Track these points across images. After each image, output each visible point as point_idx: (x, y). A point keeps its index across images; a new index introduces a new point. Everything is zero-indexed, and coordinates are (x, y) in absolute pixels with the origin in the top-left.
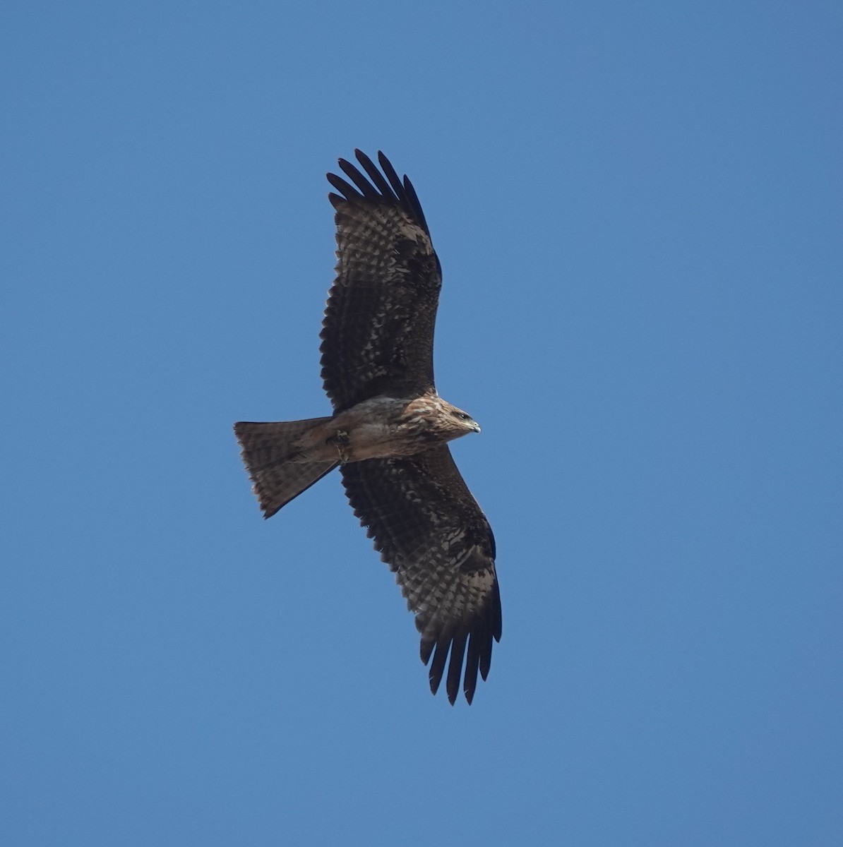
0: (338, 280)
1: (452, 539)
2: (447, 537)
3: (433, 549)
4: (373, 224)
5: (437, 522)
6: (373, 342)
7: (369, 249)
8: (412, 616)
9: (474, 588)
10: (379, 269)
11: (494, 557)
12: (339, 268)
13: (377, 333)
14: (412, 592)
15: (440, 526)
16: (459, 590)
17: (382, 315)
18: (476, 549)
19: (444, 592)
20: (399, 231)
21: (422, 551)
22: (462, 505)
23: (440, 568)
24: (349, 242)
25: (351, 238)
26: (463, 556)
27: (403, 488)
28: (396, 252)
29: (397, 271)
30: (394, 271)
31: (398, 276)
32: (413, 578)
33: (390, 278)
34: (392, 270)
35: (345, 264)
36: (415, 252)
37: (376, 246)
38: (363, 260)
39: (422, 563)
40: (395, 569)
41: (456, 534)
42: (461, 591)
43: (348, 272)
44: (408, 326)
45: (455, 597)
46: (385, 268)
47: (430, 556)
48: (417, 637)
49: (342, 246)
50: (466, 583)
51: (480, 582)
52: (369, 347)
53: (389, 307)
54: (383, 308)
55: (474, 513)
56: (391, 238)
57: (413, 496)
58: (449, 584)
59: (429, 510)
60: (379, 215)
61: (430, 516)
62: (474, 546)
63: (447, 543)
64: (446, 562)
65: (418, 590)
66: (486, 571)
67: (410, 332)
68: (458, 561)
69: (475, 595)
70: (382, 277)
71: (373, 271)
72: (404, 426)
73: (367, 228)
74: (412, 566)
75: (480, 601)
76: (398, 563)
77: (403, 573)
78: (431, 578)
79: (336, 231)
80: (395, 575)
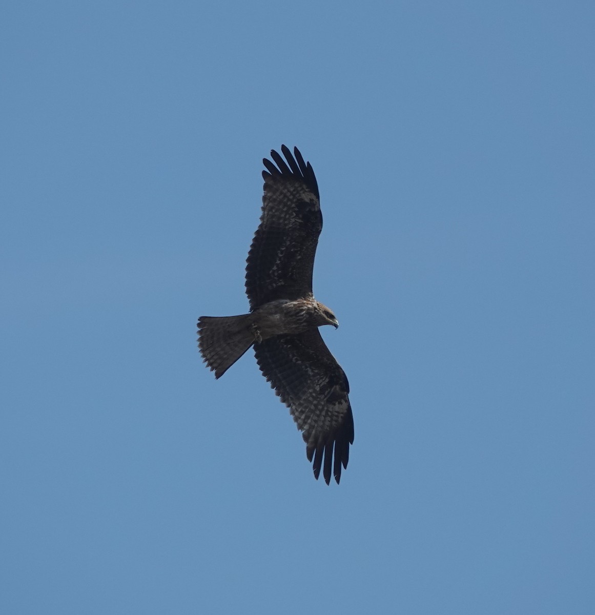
0: (261, 226)
1: (321, 384)
2: (318, 382)
3: (310, 391)
4: (285, 191)
5: (311, 373)
6: (277, 265)
7: (281, 207)
8: (301, 433)
9: (336, 412)
10: (285, 219)
11: (348, 391)
12: (262, 218)
13: (280, 260)
14: (300, 418)
15: (314, 376)
16: (327, 414)
17: (283, 249)
18: (336, 388)
19: (318, 416)
20: (300, 196)
21: (304, 393)
23: (315, 402)
24: (269, 202)
25: (271, 200)
26: (328, 393)
27: (291, 356)
28: (296, 209)
29: (296, 221)
30: (294, 221)
31: (296, 224)
32: (299, 410)
33: (291, 226)
34: (293, 220)
35: (266, 216)
36: (307, 210)
37: (285, 205)
38: (276, 213)
39: (304, 400)
40: (289, 406)
41: (323, 380)
42: (328, 415)
43: (267, 220)
44: (298, 256)
45: (325, 418)
46: (289, 219)
47: (309, 395)
48: (304, 445)
49: (266, 204)
50: (331, 410)
51: (338, 408)
52: (275, 268)
53: (288, 243)
54: (284, 244)
55: (334, 366)
56: (295, 200)
57: (297, 360)
58: (321, 411)
59: (306, 367)
60: (289, 186)
61: (307, 371)
62: (334, 387)
63: (319, 386)
64: (318, 398)
65: (303, 417)
66: (343, 401)
68: (326, 397)
69: (337, 416)
70: (286, 225)
71: (281, 221)
73: (281, 193)
74: (298, 402)
75: (340, 420)
76: (291, 402)
77: (294, 407)
78: (310, 409)
79: (263, 195)
80: (289, 409)
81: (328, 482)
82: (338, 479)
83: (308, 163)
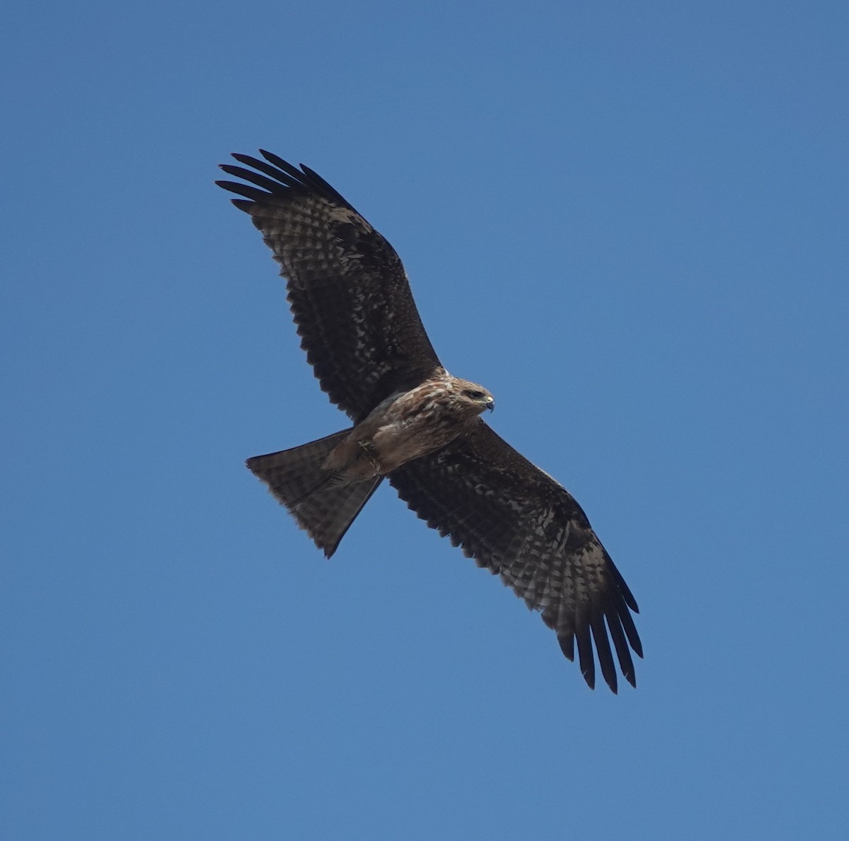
0: (290, 285)
1: (543, 522)
2: (537, 521)
3: (529, 538)
4: (298, 218)
5: (520, 509)
6: (362, 339)
7: (309, 245)
8: (537, 615)
9: (588, 566)
10: (330, 262)
11: (590, 527)
12: (285, 273)
13: (363, 329)
14: (526, 589)
15: (525, 512)
16: (574, 573)
17: (359, 308)
18: (572, 526)
19: (561, 579)
20: (329, 218)
21: (518, 544)
22: (535, 484)
23: (544, 557)
24: (283, 244)
25: (283, 239)
26: (563, 536)
27: (468, 484)
28: (339, 240)
29: (351, 259)
30: (347, 260)
31: (355, 264)
32: (520, 575)
33: (346, 269)
34: (345, 259)
35: (290, 267)
36: (357, 235)
37: (315, 240)
39: (522, 556)
40: (496, 572)
41: (544, 515)
42: (577, 574)
43: (298, 273)
44: (390, 312)
45: (574, 581)
46: (336, 259)
47: (528, 546)
49: (277, 249)
50: (579, 564)
51: (591, 557)
52: (361, 345)
53: (362, 297)
54: (356, 301)
55: (551, 487)
56: (326, 227)
57: (483, 490)
58: (561, 569)
59: (507, 500)
60: (300, 208)
61: (510, 506)
62: (568, 522)
63: (540, 527)
64: (548, 548)
65: (531, 586)
66: (591, 545)
67: (394, 317)
68: (560, 544)
69: (593, 573)
70: (337, 270)
71: (325, 266)
72: (419, 416)
73: (295, 224)
74: (513, 562)
75: (600, 577)
76: (497, 563)
77: (507, 572)
78: (540, 570)
79: (263, 236)
80: (498, 576)
81: (614, 687)
82: (632, 679)
83: (301, 165)
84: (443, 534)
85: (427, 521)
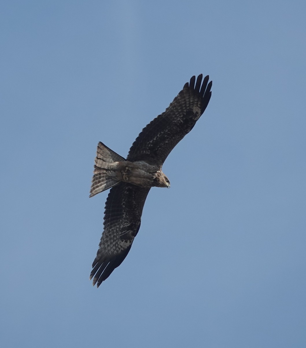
0: (163, 113)
1: (125, 225)
2: (124, 223)
3: (118, 226)
5: (124, 216)
6: (153, 141)
8: (98, 248)
9: (121, 246)
12: (167, 109)
13: (156, 138)
15: (125, 219)
16: (115, 245)
17: (162, 133)
20: (192, 107)
22: (137, 214)
24: (176, 102)
25: (178, 101)
27: (123, 199)
29: (180, 120)
31: (179, 122)
32: (107, 234)
34: (179, 119)
35: (170, 109)
36: (191, 117)
38: (174, 110)
39: (112, 230)
40: (105, 228)
41: (127, 223)
43: (168, 112)
44: (167, 141)
45: (113, 247)
46: (178, 117)
47: (116, 228)
49: (174, 102)
50: (119, 243)
51: (123, 244)
54: (165, 130)
55: (139, 218)
56: (188, 108)
57: (124, 204)
59: (124, 211)
60: (192, 98)
61: (123, 214)
62: (130, 230)
63: (123, 226)
64: (118, 233)
65: (105, 239)
66: (129, 241)
67: (167, 143)
69: (119, 249)
73: (185, 100)
75: (120, 251)
76: (107, 227)
77: (106, 231)
80: (104, 230)
84: (105, 208)
85: (107, 201)
